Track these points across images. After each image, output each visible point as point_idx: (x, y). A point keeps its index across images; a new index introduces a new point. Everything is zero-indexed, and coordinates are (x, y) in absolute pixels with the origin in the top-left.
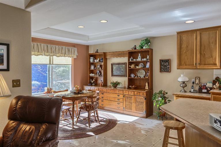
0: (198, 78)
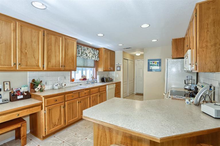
0: (8, 83)
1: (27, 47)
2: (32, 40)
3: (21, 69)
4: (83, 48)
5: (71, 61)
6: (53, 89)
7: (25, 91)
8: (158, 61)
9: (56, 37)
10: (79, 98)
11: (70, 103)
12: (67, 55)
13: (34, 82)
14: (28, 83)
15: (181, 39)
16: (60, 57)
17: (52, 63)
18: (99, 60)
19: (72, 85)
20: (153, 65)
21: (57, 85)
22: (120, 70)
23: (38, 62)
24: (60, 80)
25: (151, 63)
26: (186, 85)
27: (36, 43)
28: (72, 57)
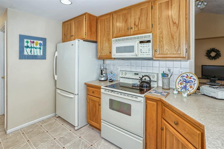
20: (31, 47)
25: (27, 42)
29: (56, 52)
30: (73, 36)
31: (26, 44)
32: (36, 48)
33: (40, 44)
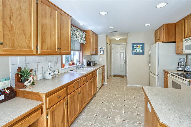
1: (12, 16)
2: (20, 7)
3: (4, 51)
4: (73, 29)
5: (66, 42)
6: (44, 79)
7: (5, 87)
8: (142, 45)
9: (51, 10)
10: (79, 87)
11: (72, 97)
12: (63, 35)
13: (20, 72)
14: (10, 73)
15: (172, 24)
16: (55, 37)
17: (47, 45)
18: (85, 43)
19: (64, 71)
20: (137, 49)
21: (51, 73)
22: (103, 54)
23: (30, 41)
24: (51, 66)
25: (135, 46)
26: (179, 67)
27: (26, 13)
28: (67, 37)
29: (150, 50)
30: (158, 40)
31: (134, 48)
32: (139, 49)
33: (141, 47)
